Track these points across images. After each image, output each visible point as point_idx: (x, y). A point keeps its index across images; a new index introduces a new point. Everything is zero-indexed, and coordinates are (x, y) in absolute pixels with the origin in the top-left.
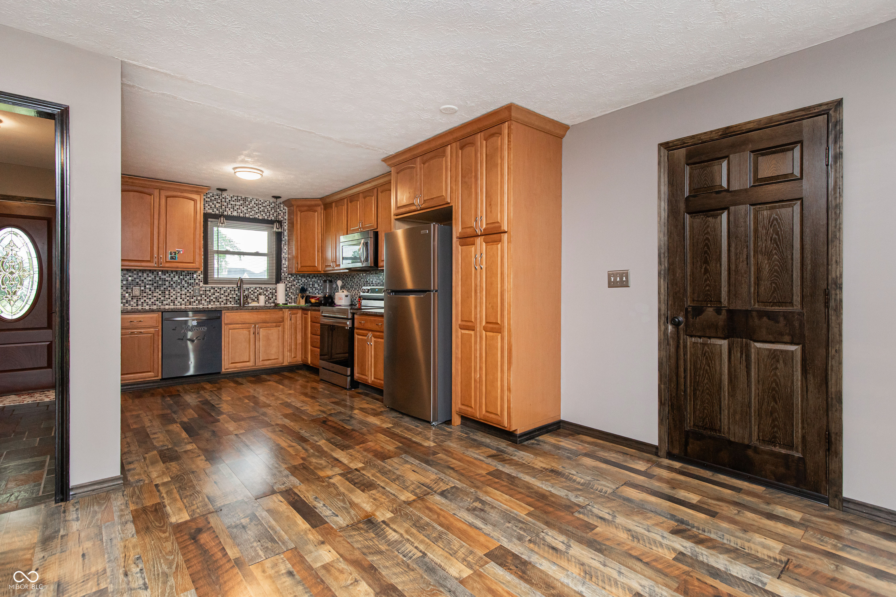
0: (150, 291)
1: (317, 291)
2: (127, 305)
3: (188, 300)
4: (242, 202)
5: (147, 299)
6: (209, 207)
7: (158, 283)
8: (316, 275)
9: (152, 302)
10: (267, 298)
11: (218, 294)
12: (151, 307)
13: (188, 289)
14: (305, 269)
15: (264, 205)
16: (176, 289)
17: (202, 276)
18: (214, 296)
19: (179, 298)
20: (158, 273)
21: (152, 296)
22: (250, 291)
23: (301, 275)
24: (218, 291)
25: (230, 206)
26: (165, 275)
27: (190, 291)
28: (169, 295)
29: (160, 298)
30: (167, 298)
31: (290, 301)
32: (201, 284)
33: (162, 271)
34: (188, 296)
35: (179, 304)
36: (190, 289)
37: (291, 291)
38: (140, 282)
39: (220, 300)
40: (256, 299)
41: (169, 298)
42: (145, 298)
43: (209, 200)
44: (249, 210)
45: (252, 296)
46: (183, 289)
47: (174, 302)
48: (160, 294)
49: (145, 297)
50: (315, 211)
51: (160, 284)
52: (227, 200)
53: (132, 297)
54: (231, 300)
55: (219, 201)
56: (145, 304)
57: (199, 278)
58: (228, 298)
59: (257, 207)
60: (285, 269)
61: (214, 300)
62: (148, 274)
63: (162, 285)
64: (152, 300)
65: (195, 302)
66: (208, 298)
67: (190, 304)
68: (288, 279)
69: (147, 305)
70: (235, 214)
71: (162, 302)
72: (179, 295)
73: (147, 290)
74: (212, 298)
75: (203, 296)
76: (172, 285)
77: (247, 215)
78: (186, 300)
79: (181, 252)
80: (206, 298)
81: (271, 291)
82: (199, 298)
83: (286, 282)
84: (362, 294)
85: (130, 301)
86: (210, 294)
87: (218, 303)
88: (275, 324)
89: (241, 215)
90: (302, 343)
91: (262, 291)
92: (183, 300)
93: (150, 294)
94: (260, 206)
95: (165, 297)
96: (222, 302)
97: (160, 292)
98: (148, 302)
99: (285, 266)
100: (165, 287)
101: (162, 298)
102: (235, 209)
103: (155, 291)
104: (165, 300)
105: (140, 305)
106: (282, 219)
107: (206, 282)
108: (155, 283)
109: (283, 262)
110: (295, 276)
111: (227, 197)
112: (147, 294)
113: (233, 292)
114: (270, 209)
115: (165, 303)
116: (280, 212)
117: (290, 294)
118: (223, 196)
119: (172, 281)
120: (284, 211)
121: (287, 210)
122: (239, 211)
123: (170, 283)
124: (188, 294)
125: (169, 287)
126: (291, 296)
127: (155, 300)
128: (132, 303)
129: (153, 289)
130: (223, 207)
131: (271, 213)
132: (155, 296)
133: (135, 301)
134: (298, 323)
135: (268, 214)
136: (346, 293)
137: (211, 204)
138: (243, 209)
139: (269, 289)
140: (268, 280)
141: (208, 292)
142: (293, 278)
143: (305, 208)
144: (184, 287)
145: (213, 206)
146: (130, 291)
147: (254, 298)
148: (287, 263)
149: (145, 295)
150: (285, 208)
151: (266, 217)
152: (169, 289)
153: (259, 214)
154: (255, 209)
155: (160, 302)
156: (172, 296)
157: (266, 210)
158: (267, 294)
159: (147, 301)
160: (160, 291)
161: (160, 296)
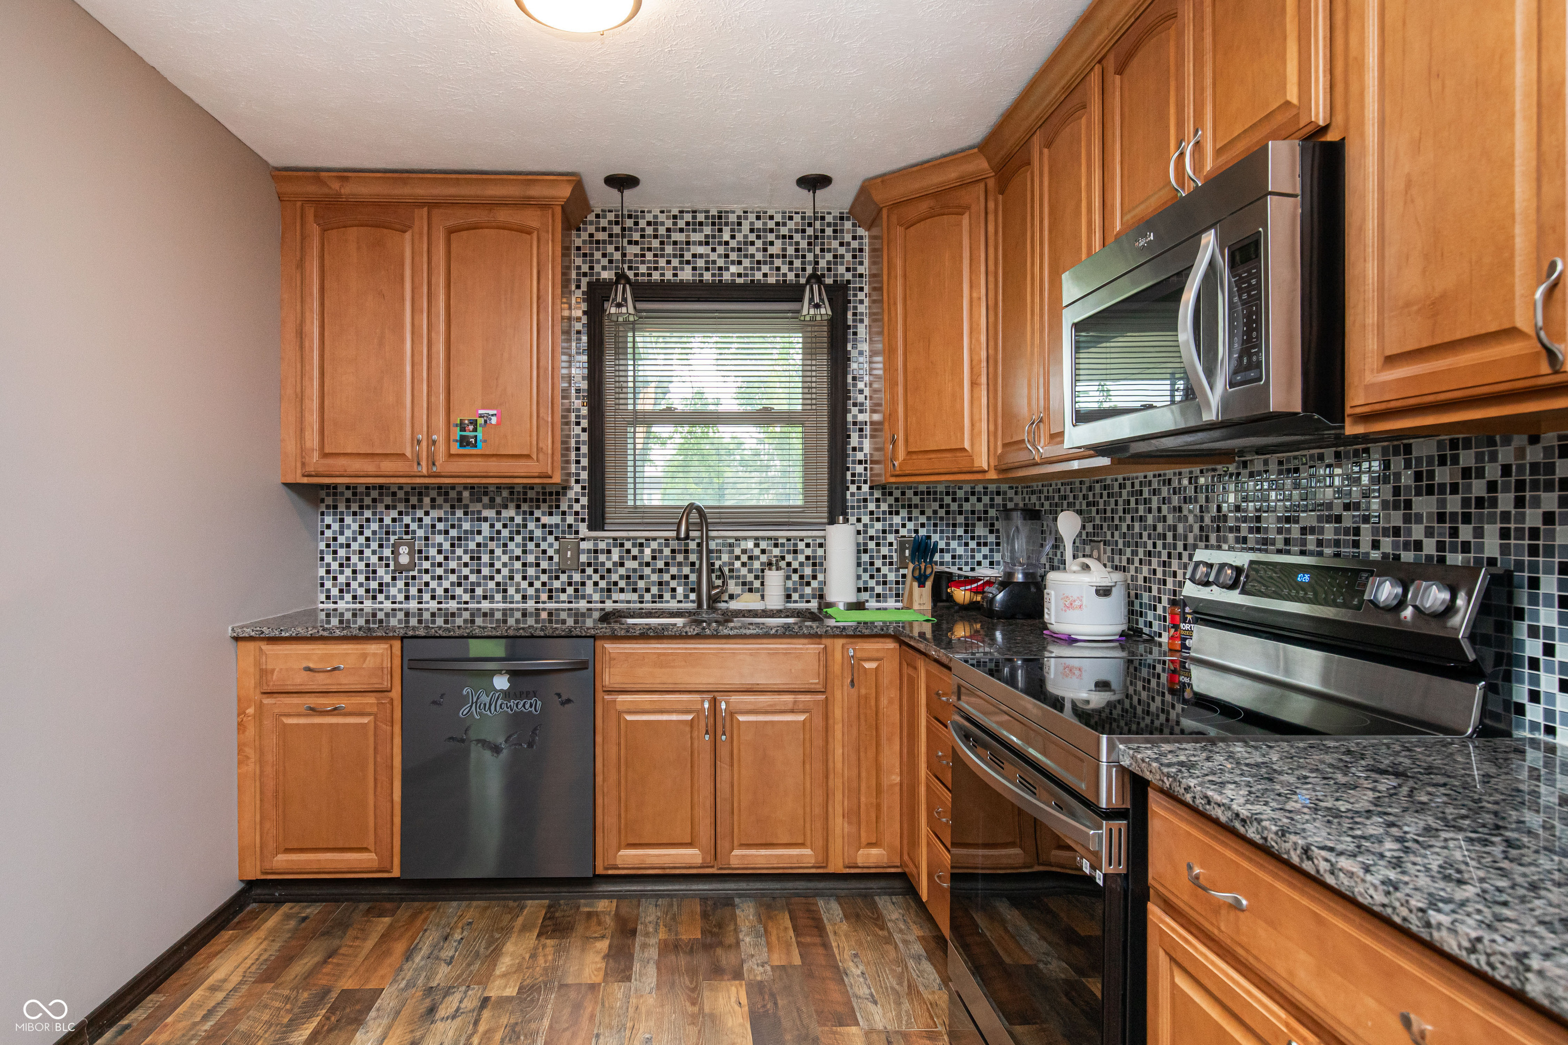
0: (440, 552)
1: (985, 550)
2: (381, 597)
3: (544, 584)
4: (708, 230)
5: (433, 578)
6: (605, 262)
7: (460, 526)
8: (979, 488)
9: (446, 590)
10: (795, 577)
11: (634, 564)
12: (443, 606)
13: (544, 546)
14: (922, 464)
15: (784, 231)
16: (511, 546)
17: (584, 501)
18: (622, 571)
19: (518, 577)
20: (460, 493)
21: (446, 571)
22: (737, 551)
23: (922, 488)
24: (635, 551)
25: (669, 249)
26: (480, 500)
27: (550, 552)
28: (492, 565)
29: (466, 578)
30: (485, 577)
31: (879, 589)
32: (583, 529)
33: (472, 487)
34: (544, 571)
35: (518, 597)
36: (551, 545)
37: (885, 550)
38: (414, 526)
39: (641, 584)
40: (757, 584)
41: (492, 578)
42: (426, 578)
43: (602, 236)
44: (733, 256)
45: (744, 571)
46: (531, 546)
47: (505, 591)
48: (466, 565)
49: (427, 571)
50: (960, 210)
51: (466, 532)
52: (662, 231)
53: (394, 571)
54: (673, 584)
55: (636, 236)
56: (426, 597)
57: (577, 507)
58: (666, 577)
59: (759, 244)
60: (859, 469)
61: (622, 584)
62: (433, 500)
63: (472, 532)
64: (446, 584)
65: (564, 591)
66: (602, 578)
67: (550, 598)
68: (872, 506)
69: (433, 598)
70: (686, 275)
71: (473, 591)
72: (518, 565)
73: (433, 552)
74: (615, 577)
75: (590, 571)
76: (499, 532)
77: (726, 276)
78: (538, 584)
79: (494, 420)
80: (596, 577)
81: (808, 552)
82: (577, 577)
83: (866, 519)
84: (1190, 590)
85: (388, 585)
86: (609, 565)
87: (635, 597)
88: (789, 698)
89: (707, 276)
90: (901, 784)
91: (776, 552)
92: (531, 585)
93: (440, 565)
94: (771, 237)
95: (479, 572)
96: (648, 590)
97: (466, 558)
98: (434, 590)
99: (860, 456)
100: (479, 539)
101: (473, 578)
102: (688, 256)
103: (453, 552)
104: (479, 585)
105: (414, 597)
106: (848, 276)
107: (597, 520)
108: (453, 526)
109: (854, 440)
110: (897, 494)
111: (662, 218)
112: (433, 565)
113: (680, 558)
114: (804, 244)
115: (479, 591)
116: (842, 251)
117: (878, 563)
118: (649, 217)
119: (499, 520)
120: (855, 244)
121: (866, 240)
122: (701, 263)
123: (492, 526)
124: (544, 565)
125: (492, 539)
126: (885, 570)
127: (452, 584)
128: (393, 591)
129: (446, 546)
130: (649, 256)
131: (810, 257)
132: (453, 571)
133: (400, 584)
134: (884, 701)
135: (797, 263)
136: (1100, 575)
137: (610, 249)
138: (714, 256)
139: (801, 546)
140: (803, 510)
141: (602, 558)
142: (891, 500)
143: (924, 207)
144: (531, 539)
145: (617, 256)
146: (387, 552)
147: (750, 578)
148: (867, 444)
149: (426, 565)
150: (861, 231)
151: (791, 276)
152: (492, 545)
153: (765, 269)
154: (751, 250)
155: (465, 591)
156: (499, 571)
157: (791, 251)
158: (795, 565)
159: (433, 584)
160: (466, 552)
161: (466, 571)
